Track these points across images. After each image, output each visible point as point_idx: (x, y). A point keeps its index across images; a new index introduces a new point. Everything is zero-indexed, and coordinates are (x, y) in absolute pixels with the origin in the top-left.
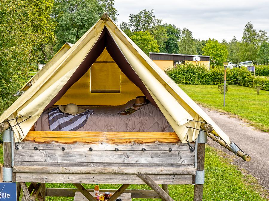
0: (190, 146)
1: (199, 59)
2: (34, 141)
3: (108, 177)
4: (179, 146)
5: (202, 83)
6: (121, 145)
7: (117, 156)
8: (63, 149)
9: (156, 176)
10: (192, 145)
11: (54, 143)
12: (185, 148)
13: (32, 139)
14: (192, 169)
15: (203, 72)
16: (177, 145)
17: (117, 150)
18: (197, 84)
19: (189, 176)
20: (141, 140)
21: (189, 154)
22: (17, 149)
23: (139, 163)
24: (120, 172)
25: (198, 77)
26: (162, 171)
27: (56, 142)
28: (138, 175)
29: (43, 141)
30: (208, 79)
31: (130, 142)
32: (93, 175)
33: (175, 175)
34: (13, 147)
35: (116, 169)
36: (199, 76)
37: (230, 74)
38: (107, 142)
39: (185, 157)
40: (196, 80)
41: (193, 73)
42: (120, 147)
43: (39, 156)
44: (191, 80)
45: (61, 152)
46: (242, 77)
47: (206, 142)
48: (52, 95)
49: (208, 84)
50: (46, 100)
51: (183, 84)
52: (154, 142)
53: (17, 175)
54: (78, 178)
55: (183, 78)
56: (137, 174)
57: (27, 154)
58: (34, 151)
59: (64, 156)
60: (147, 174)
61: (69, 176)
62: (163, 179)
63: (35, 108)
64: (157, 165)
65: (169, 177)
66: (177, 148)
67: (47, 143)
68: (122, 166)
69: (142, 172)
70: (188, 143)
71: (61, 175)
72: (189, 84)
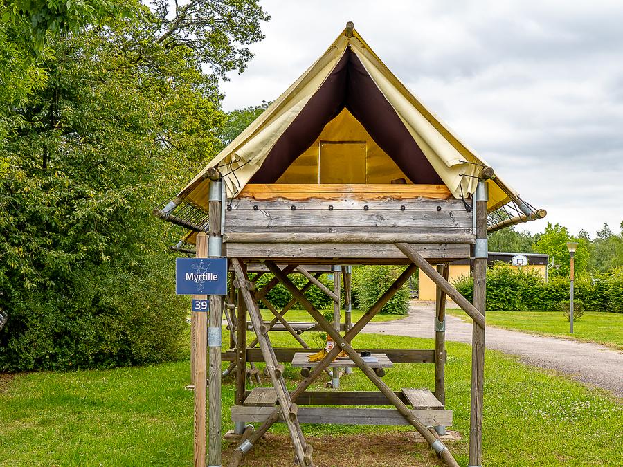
0: (466, 204)
1: (525, 261)
2: (254, 198)
3: (355, 247)
4: (451, 204)
5: (531, 308)
6: (372, 201)
7: (366, 218)
8: (293, 209)
9: (420, 246)
10: (468, 202)
11: (280, 200)
12: (460, 206)
13: (251, 195)
14: (470, 236)
15: (532, 284)
16: (448, 203)
17: (366, 209)
18: (519, 311)
19: (465, 246)
20: (399, 195)
21: (465, 214)
22: (229, 209)
23: (397, 227)
24: (371, 240)
25: (522, 295)
26: (428, 237)
27: (284, 198)
28: (396, 243)
29: (266, 198)
30: (543, 299)
31: (384, 198)
32: (334, 245)
33: (446, 244)
34: (224, 207)
35: (366, 235)
36: (523, 293)
37: (590, 288)
38: (353, 198)
39: (459, 219)
40: (517, 301)
41: (512, 286)
42: (371, 205)
43: (259, 219)
44: (507, 303)
45: (290, 213)
46: (615, 294)
47: (488, 198)
48: (280, 129)
49: (545, 310)
50: (271, 137)
51: (490, 310)
52: (417, 197)
53: (228, 246)
54: (312, 249)
55: (491, 298)
56: (394, 243)
57: (243, 217)
58: (253, 212)
59: (294, 218)
60: (408, 243)
61: (300, 246)
62: (430, 249)
63: (256, 147)
64: (421, 230)
65: (438, 246)
66: (448, 206)
67: (271, 201)
68: (374, 231)
69: (402, 239)
70: (463, 200)
71: (289, 245)
72: (504, 310)
